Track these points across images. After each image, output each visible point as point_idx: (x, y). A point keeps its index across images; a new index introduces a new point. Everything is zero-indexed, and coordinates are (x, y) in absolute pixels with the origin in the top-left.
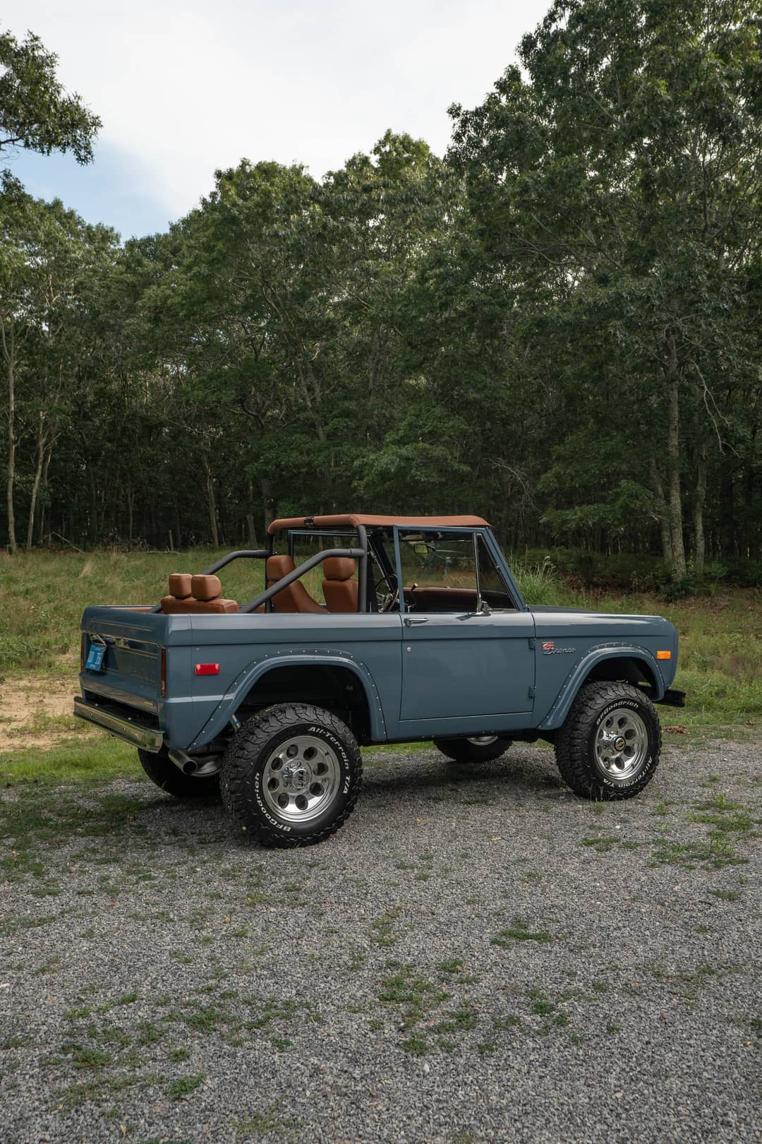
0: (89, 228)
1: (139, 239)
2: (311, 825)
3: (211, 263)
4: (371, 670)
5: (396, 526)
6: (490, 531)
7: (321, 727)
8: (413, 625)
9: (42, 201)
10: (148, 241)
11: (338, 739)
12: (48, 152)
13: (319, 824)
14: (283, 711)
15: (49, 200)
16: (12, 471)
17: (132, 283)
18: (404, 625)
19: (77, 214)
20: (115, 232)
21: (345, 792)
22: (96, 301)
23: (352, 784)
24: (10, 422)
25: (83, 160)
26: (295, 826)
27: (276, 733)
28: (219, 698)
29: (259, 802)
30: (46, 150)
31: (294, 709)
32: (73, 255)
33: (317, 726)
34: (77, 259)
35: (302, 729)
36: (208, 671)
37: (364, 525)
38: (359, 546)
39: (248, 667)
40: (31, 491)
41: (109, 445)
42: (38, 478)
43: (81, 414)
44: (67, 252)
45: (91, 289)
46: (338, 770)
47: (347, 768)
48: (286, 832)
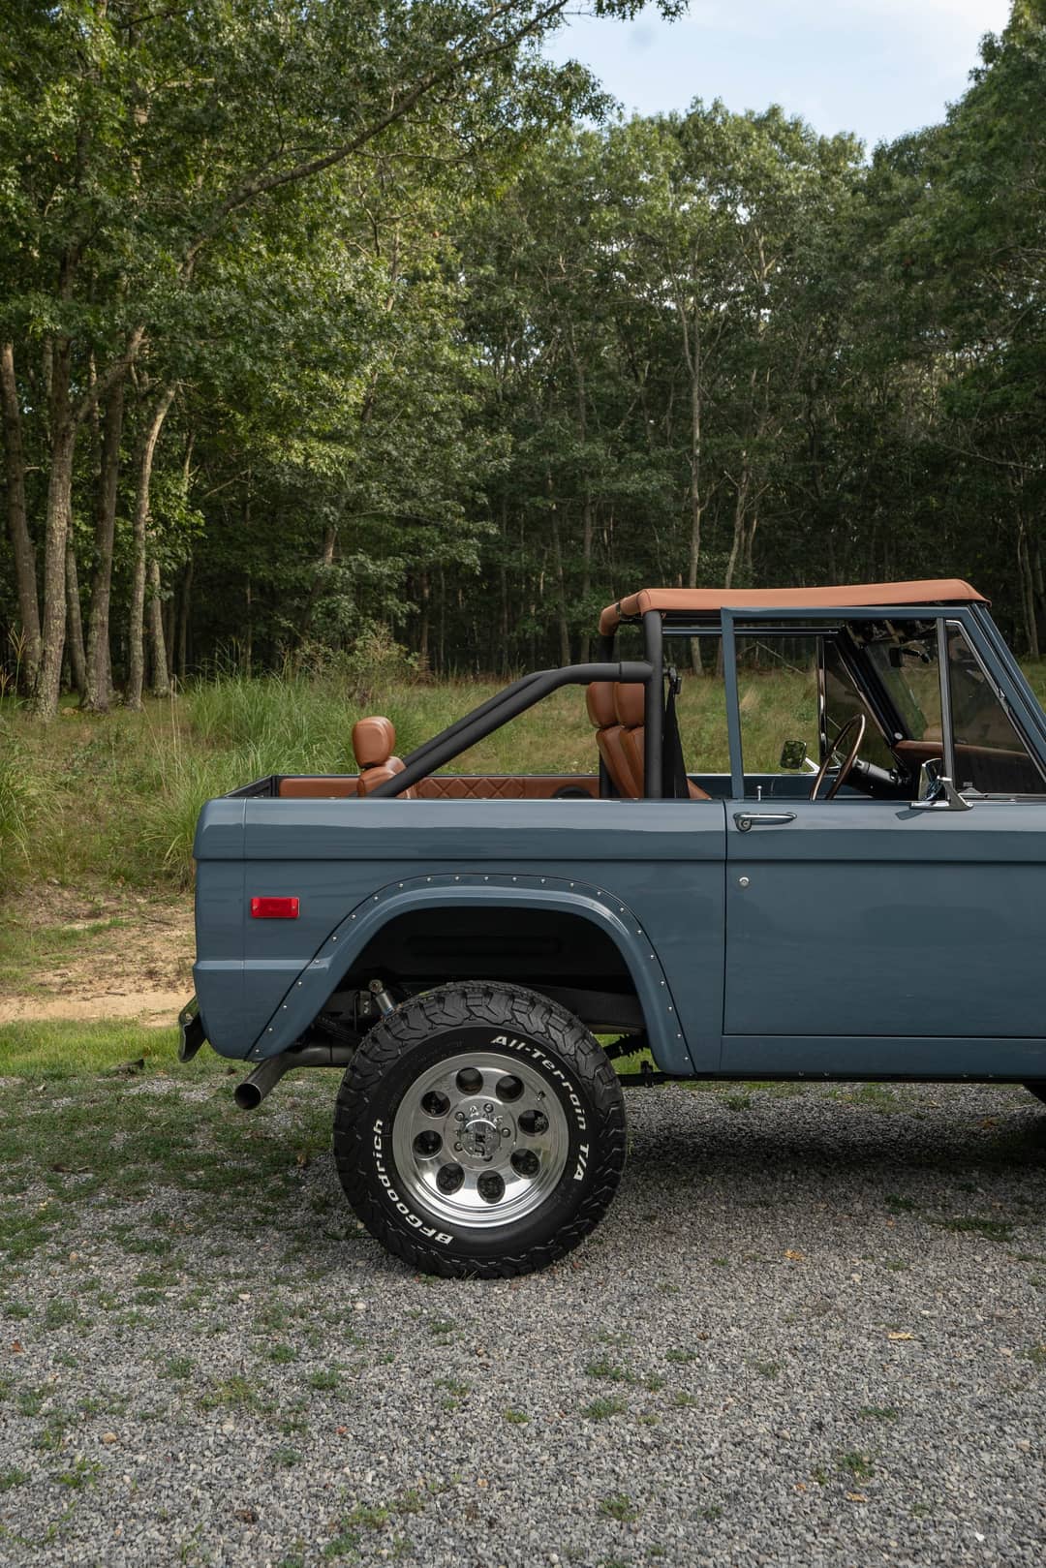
0: (822, 144)
1: (890, 143)
2: (499, 1236)
3: (987, 159)
4: (644, 925)
5: (727, 611)
6: (984, 615)
7: (521, 1039)
8: (754, 828)
9: (751, 113)
10: (906, 144)
11: (560, 1065)
12: (632, 14)
13: (517, 1237)
14: (440, 999)
15: (761, 110)
16: (696, 549)
17: (874, 220)
18: (732, 827)
19: (805, 123)
20: (857, 140)
21: (577, 1177)
22: (817, 259)
23: (593, 1161)
24: (694, 473)
25: (674, 14)
26: (465, 1236)
27: (420, 1042)
28: (296, 964)
29: (382, 1177)
30: (628, 13)
31: (464, 995)
32: (787, 192)
33: (510, 1036)
34: (791, 198)
35: (479, 1039)
36: (276, 910)
37: (660, 611)
38: (643, 654)
39: (362, 905)
40: (724, 578)
41: (849, 496)
42: (733, 558)
43: (814, 450)
44: (778, 187)
45: (808, 243)
46: (564, 1131)
47: (583, 1127)
48: (440, 1245)
